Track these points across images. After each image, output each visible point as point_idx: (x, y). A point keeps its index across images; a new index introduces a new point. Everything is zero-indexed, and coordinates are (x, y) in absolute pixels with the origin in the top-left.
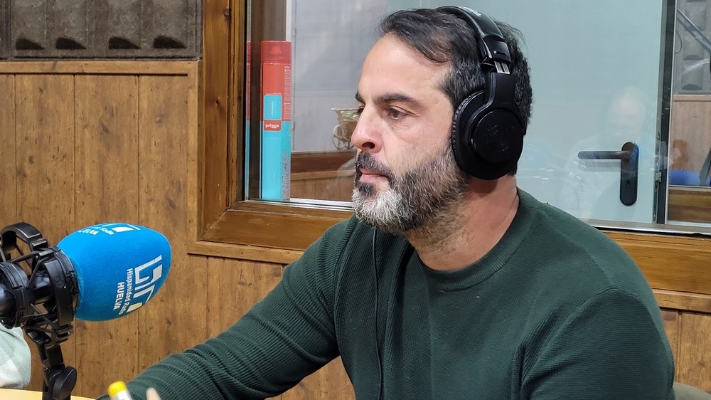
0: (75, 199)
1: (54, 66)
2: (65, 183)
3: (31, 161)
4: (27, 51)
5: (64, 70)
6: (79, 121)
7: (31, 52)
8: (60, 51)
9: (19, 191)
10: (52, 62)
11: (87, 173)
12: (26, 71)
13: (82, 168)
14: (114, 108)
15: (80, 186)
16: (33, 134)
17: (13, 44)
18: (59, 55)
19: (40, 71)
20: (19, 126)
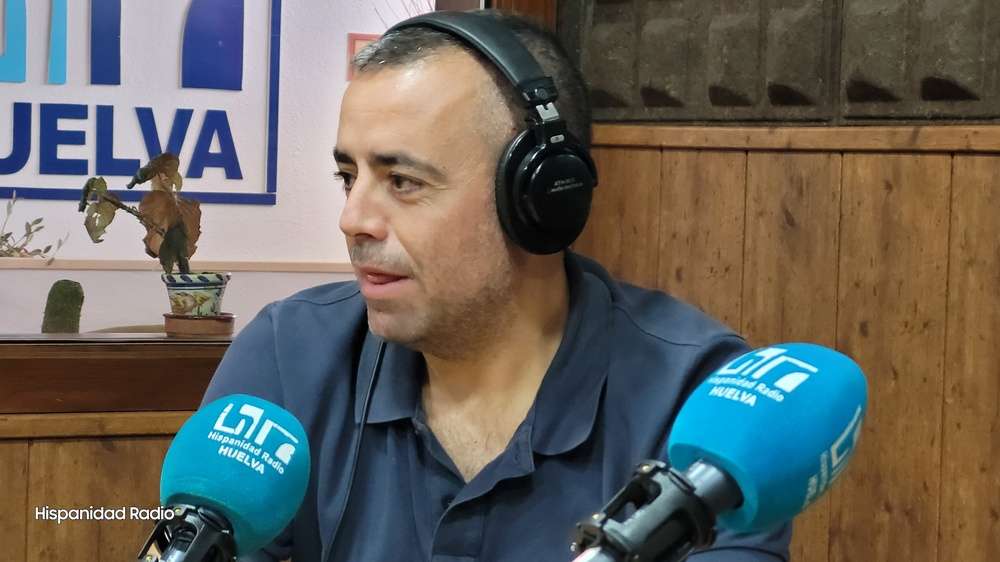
0: (943, 415)
1: (915, 135)
2: (925, 380)
4: (867, 104)
5: (932, 145)
6: (957, 252)
7: (875, 106)
8: (929, 103)
10: (911, 129)
11: (969, 361)
12: (863, 147)
13: (960, 352)
15: (954, 389)
16: (871, 275)
17: (843, 91)
18: (926, 112)
19: (888, 147)
20: (845, 259)
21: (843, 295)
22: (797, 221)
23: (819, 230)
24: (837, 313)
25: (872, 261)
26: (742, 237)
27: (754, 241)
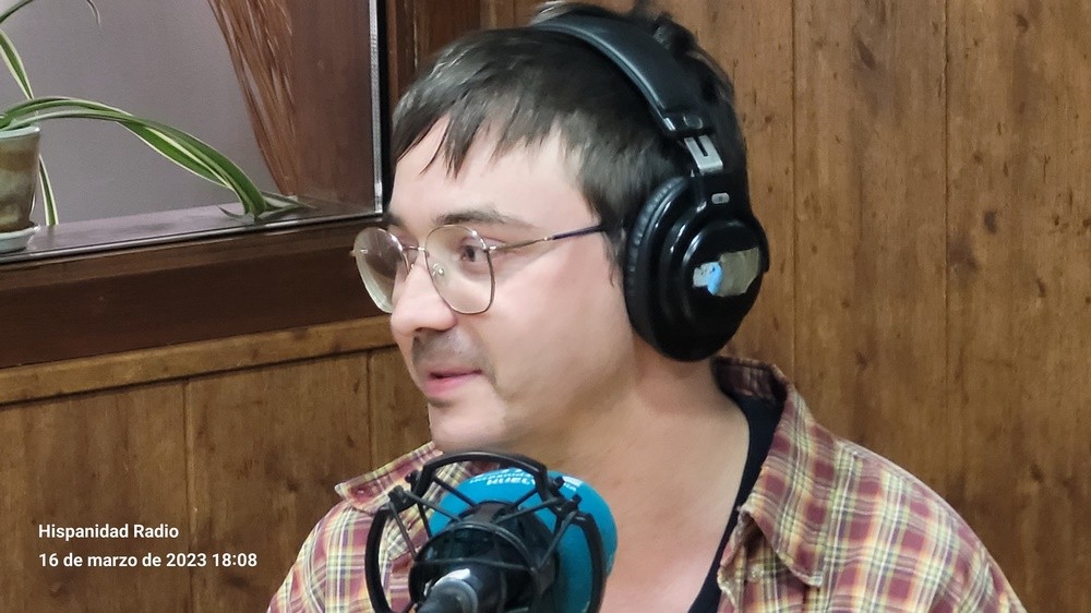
21: (955, 170)
22: (878, 57)
23: (915, 74)
24: (947, 196)
25: (999, 124)
26: (790, 73)
27: (810, 80)
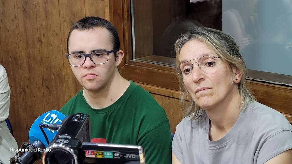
3: (44, 36)
9: (40, 49)
14: (75, 14)
